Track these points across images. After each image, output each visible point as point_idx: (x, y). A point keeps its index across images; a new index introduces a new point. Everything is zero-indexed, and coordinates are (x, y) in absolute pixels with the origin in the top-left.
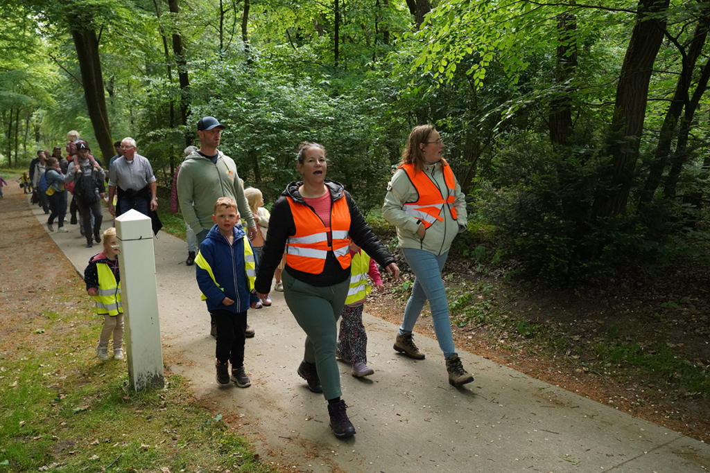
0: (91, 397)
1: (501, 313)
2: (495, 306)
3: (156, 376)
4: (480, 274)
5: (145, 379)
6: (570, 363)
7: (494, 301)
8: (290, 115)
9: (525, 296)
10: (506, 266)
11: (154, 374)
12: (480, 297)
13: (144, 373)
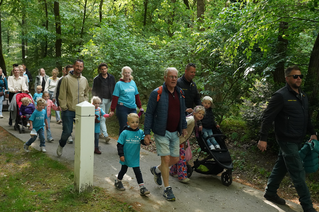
0: (54, 195)
1: (252, 166)
2: (247, 162)
3: (89, 186)
4: (236, 146)
5: (84, 187)
6: (292, 191)
7: (247, 160)
8: (136, 57)
9: (262, 159)
10: (248, 143)
11: (89, 185)
12: (239, 158)
13: (84, 184)
